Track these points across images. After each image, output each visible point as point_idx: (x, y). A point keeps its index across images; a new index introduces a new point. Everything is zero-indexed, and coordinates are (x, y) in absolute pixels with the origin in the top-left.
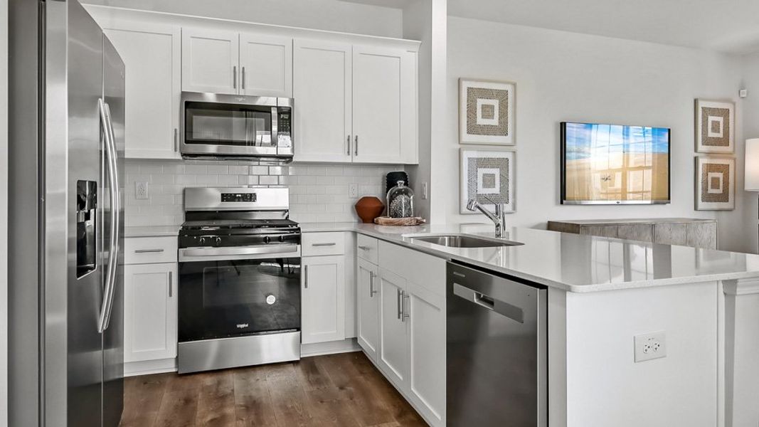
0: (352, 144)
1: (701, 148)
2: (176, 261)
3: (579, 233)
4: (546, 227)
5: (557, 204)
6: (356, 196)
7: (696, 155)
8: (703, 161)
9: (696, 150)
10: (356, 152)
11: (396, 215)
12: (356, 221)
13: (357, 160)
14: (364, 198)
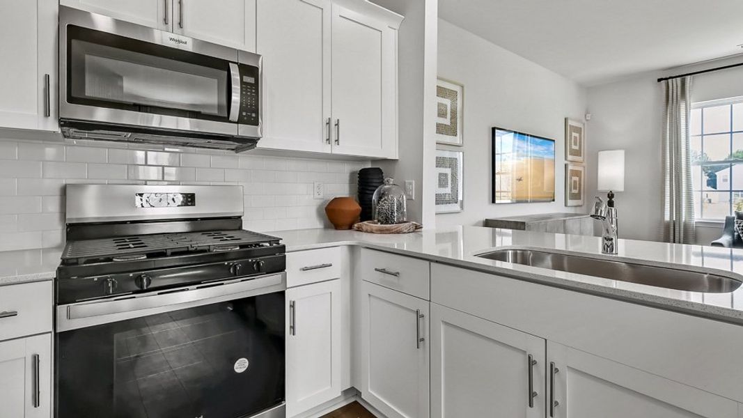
0: (332, 129)
1: (570, 157)
2: (51, 329)
3: (524, 229)
4: (482, 224)
5: (490, 203)
6: (321, 196)
7: (566, 162)
8: (570, 167)
9: (566, 159)
10: (337, 141)
11: (387, 219)
12: (322, 226)
13: (337, 150)
14: (336, 198)
